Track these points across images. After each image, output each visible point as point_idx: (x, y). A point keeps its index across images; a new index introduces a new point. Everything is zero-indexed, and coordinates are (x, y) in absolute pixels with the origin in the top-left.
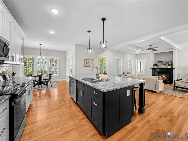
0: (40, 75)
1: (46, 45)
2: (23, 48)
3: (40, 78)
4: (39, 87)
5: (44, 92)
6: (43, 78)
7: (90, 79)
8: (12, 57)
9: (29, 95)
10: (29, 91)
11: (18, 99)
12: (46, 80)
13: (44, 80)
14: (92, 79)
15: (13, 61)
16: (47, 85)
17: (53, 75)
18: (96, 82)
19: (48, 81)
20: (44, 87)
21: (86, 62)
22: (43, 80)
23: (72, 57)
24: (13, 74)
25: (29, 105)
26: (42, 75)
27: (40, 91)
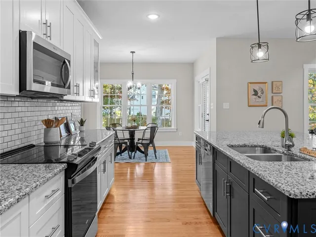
0: (132, 127)
1: (145, 52)
2: (96, 64)
3: (132, 134)
4: (130, 158)
5: (139, 170)
6: (138, 135)
7: (260, 146)
8: (76, 86)
9: (104, 171)
10: (104, 163)
11: (79, 174)
12: (144, 142)
13: (140, 141)
14: (266, 150)
15: (78, 94)
16: (146, 154)
17: (160, 130)
18: (278, 159)
19: (148, 144)
20: (140, 158)
21: (255, 91)
22: (139, 139)
23: (208, 77)
24: (82, 123)
25: (105, 195)
26: (136, 127)
27: (133, 166)
